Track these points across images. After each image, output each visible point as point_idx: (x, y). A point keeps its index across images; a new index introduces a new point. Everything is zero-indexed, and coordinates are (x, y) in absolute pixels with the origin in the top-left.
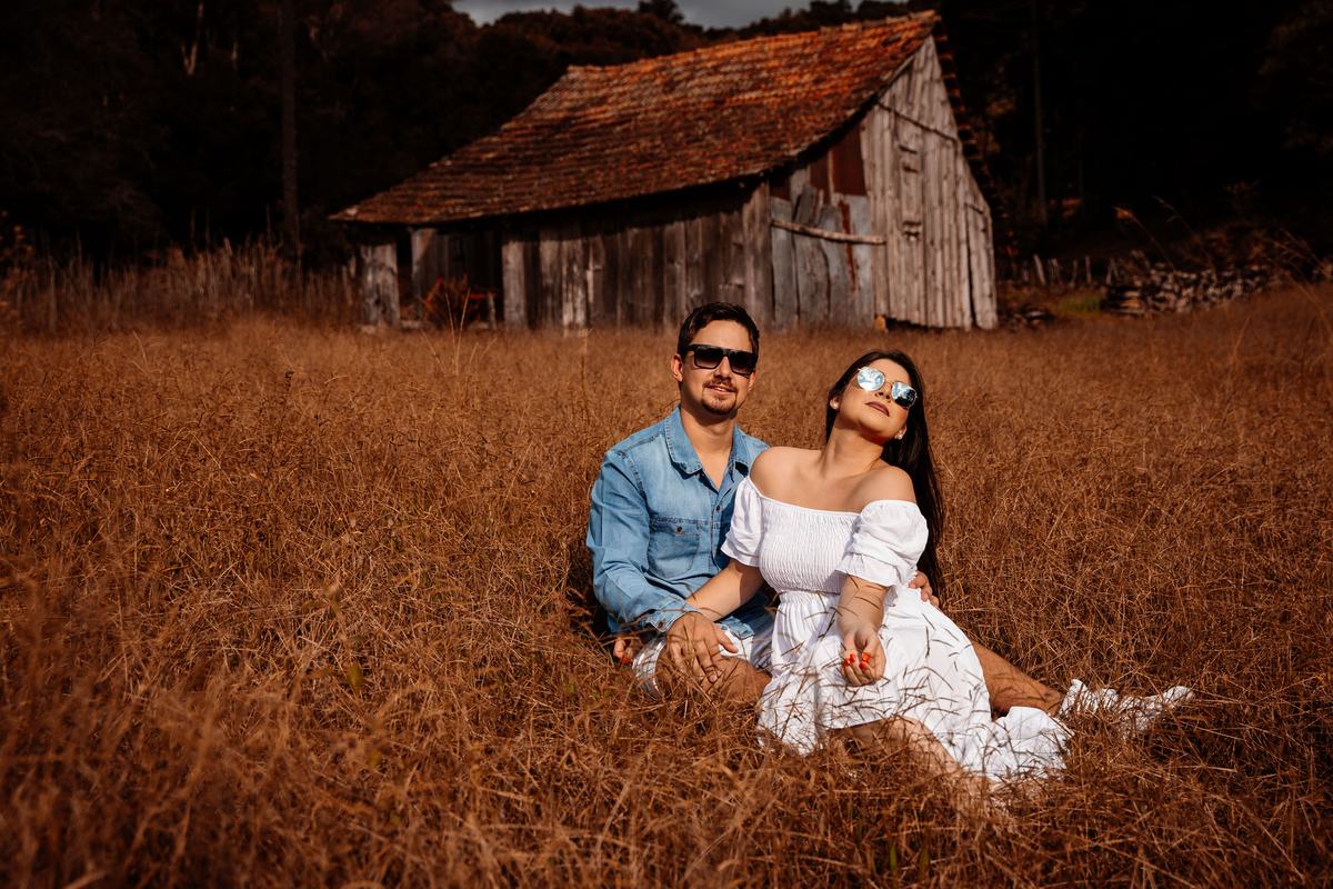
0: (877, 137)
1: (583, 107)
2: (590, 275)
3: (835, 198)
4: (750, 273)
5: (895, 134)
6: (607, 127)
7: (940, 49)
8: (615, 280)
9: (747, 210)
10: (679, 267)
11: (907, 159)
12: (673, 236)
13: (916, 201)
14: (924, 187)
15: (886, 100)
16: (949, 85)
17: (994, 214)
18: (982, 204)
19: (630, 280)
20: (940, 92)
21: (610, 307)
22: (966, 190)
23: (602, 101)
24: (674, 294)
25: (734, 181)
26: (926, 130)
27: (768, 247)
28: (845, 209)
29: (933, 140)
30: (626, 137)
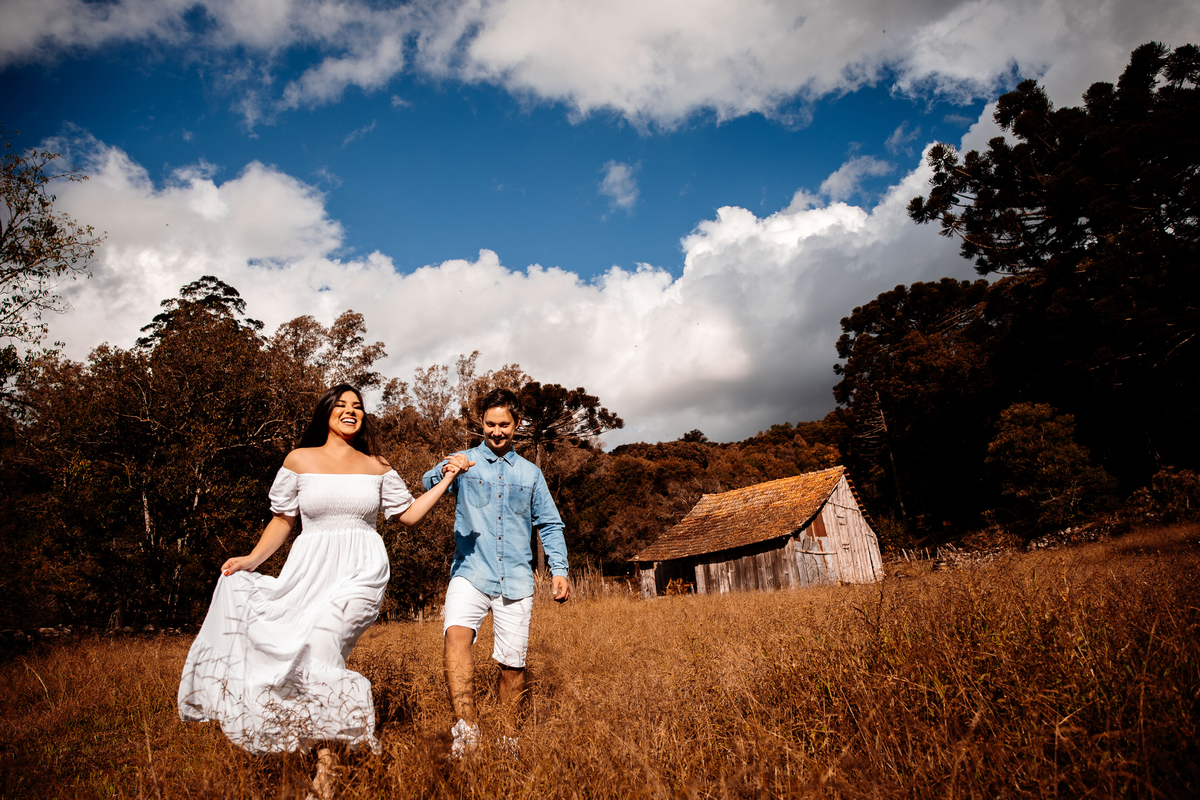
0: (828, 514)
1: (712, 511)
2: (729, 574)
3: (816, 538)
4: (790, 569)
5: (835, 512)
6: (725, 518)
7: (847, 478)
8: (739, 575)
9: (786, 547)
10: (763, 569)
11: (840, 520)
12: (760, 558)
13: (846, 536)
14: (848, 530)
15: (830, 501)
16: (853, 491)
17: (878, 537)
18: (873, 533)
19: (745, 575)
20: (850, 494)
21: (738, 586)
22: (865, 528)
23: (720, 508)
24: (762, 579)
25: (781, 537)
26: (846, 508)
27: (795, 560)
28: (820, 542)
29: (849, 512)
30: (733, 521)
